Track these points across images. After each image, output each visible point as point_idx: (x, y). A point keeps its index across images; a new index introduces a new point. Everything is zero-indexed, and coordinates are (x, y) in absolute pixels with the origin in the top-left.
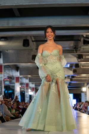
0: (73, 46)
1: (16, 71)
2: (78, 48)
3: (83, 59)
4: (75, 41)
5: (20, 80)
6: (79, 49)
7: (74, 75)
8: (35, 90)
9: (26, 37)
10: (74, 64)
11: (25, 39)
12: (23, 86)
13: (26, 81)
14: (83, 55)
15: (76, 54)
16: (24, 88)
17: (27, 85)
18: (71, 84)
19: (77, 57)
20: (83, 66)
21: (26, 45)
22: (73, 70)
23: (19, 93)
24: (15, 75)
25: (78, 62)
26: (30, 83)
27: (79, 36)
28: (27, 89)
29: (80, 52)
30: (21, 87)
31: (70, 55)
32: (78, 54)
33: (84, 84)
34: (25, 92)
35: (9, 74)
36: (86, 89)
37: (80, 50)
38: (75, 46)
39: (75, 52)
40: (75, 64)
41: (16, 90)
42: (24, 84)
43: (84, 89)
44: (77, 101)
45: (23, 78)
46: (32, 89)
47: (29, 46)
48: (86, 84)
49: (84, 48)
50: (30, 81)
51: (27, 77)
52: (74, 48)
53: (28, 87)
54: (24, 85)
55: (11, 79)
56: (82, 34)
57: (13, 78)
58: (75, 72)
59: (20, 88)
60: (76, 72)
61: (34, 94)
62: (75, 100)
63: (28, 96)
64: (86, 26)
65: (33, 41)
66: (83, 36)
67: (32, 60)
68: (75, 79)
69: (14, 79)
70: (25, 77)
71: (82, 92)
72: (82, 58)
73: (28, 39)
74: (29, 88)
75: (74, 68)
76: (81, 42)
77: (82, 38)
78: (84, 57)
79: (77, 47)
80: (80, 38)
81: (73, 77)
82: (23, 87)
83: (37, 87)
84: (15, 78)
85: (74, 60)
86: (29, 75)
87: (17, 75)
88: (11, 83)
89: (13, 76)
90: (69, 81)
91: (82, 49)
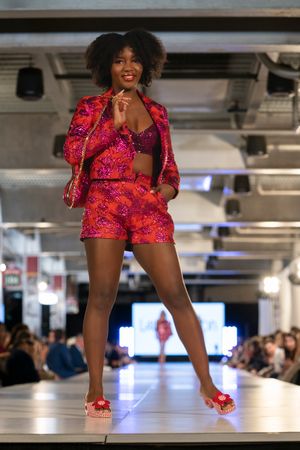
0: (225, 102)
2: (245, 111)
3: (266, 156)
4: (233, 81)
5: (3, 241)
6: (250, 112)
7: (231, 225)
8: (64, 284)
9: (30, 59)
10: (227, 176)
11: (27, 66)
12: (16, 268)
13: (26, 246)
14: (268, 141)
15: (240, 132)
16: (19, 276)
17: (33, 263)
18: (215, 263)
19: (242, 149)
20: (266, 188)
21: (31, 92)
22: (223, 201)
25: (248, 167)
26: (45, 255)
27: (251, 56)
28: (33, 281)
29: (253, 126)
30: (8, 272)
31: (212, 138)
32: (246, 133)
33: (270, 262)
34: (21, 292)
36: (281, 286)
37: (253, 119)
38: (237, 102)
39: (234, 125)
40: (232, 177)
42: (21, 259)
43: (270, 284)
44: (241, 334)
45: (14, 232)
46: (52, 281)
47: (44, 97)
48: (278, 264)
49: (270, 110)
50: (44, 248)
51: (33, 228)
52: (230, 111)
53: (36, 270)
56: (263, 51)
58: (235, 212)
59: (3, 273)
60: (238, 211)
61: (59, 300)
62: (233, 330)
63: (37, 310)
64: (280, 15)
65: (58, 77)
66: (265, 57)
67: (53, 157)
68: (234, 239)
70: (21, 230)
71: (260, 295)
72: (261, 153)
73: (37, 66)
74: (39, 275)
75: (229, 193)
76: (257, 85)
77: (263, 66)
78: (270, 148)
79: (241, 106)
80: (257, 65)
81: (224, 231)
82: (16, 272)
83: (72, 272)
85: (231, 160)
86: (43, 221)
90: (207, 247)
91: (263, 112)
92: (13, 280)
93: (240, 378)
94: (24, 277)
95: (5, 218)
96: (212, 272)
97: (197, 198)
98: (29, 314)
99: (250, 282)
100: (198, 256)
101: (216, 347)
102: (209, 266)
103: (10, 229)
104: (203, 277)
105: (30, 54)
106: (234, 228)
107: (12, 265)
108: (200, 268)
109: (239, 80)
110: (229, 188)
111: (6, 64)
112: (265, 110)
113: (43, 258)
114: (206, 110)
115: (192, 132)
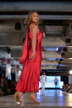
0: (62, 31)
1: (8, 53)
2: (66, 33)
3: (71, 43)
4: (64, 26)
5: (11, 62)
6: (67, 33)
7: (63, 59)
9: (18, 21)
10: (62, 47)
11: (17, 22)
12: (14, 68)
13: (16, 63)
14: (71, 40)
16: (15, 70)
17: (18, 66)
18: (59, 67)
19: (65, 41)
20: (71, 50)
21: (18, 28)
22: (61, 53)
23: (10, 74)
24: (7, 57)
25: (67, 46)
26: (21, 65)
27: (68, 21)
28: (18, 71)
29: (68, 36)
30: (12, 69)
31: (59, 39)
32: (66, 38)
33: (71, 67)
34: (15, 73)
35: (1, 56)
37: (68, 35)
38: (64, 31)
39: (64, 36)
41: (7, 71)
42: (15, 66)
43: (71, 72)
44: (64, 83)
45: (14, 60)
47: (21, 29)
51: (18, 59)
54: (15, 67)
55: (2, 61)
56: (71, 19)
58: (63, 56)
60: (64, 55)
62: (62, 83)
65: (24, 25)
66: (71, 21)
67: (23, 43)
68: (63, 62)
69: (5, 61)
70: (15, 59)
71: (69, 74)
72: (70, 42)
73: (20, 22)
74: (19, 69)
75: (62, 51)
76: (69, 27)
77: (71, 23)
80: (69, 23)
81: (61, 60)
82: (14, 69)
84: (7, 60)
85: (63, 44)
87: (9, 57)
88: (2, 65)
89: (4, 58)
90: (57, 64)
91: (70, 33)
92: (13, 70)
94: (16, 70)
95: (12, 56)
96: (58, 69)
97: (55, 52)
98: (17, 78)
99: (67, 71)
100: (55, 66)
101: (59, 86)
103: (13, 59)
104: (56, 70)
107: (13, 67)
108: (55, 68)
110: (62, 50)
111: (13, 22)
114: (57, 33)
115: (54, 37)
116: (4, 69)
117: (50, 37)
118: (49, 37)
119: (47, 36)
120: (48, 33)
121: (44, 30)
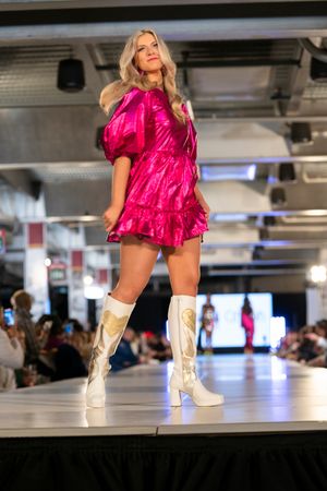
0: (268, 89)
1: (30, 199)
2: (288, 97)
3: (311, 143)
4: (275, 67)
5: (47, 236)
6: (293, 99)
7: (276, 214)
8: (109, 278)
9: (71, 50)
10: (271, 164)
11: (67, 58)
12: (61, 263)
13: (71, 241)
14: (312, 128)
15: (283, 120)
16: (64, 271)
17: (78, 257)
18: (261, 253)
19: (286, 136)
20: (311, 175)
21: (71, 84)
22: (268, 190)
23: (45, 290)
24: (26, 217)
25: (292, 155)
26: (90, 248)
27: (293, 41)
28: (78, 275)
29: (297, 113)
30: (53, 267)
31: (255, 127)
32: (290, 120)
33: (317, 251)
34: (66, 287)
37: (297, 106)
38: (280, 89)
39: (277, 112)
40: (277, 166)
41: (31, 280)
42: (66, 254)
43: (317, 274)
44: (289, 324)
45: (59, 227)
46: (97, 274)
47: (85, 88)
48: (324, 253)
49: (314, 96)
50: (89, 241)
51: (77, 222)
53: (81, 264)
54: (63, 259)
55: (8, 234)
56: (306, 36)
57: (16, 229)
58: (280, 201)
59: (48, 268)
60: (284, 199)
62: (281, 320)
63: (83, 305)
65: (99, 68)
66: (307, 41)
67: (95, 150)
68: (280, 229)
69: (20, 232)
70: (65, 224)
71: (308, 284)
72: (305, 140)
73: (78, 57)
74: (84, 269)
75: (274, 182)
76: (300, 71)
77: (306, 52)
78: (315, 134)
79: (284, 93)
80: (300, 50)
81: (269, 220)
82: (61, 267)
84: (26, 230)
85: (275, 148)
86: (87, 214)
87: (34, 217)
88: (8, 251)
89: (16, 219)
90: (253, 238)
91: (306, 99)
92: (58, 275)
93: (289, 369)
94: (69, 272)
95: (49, 212)
96: (258, 262)
97: (242, 187)
98: (75, 309)
99: (296, 271)
100: (244, 247)
101: (265, 338)
102: (255, 256)
103: (54, 223)
104: (249, 267)
105: (69, 45)
106: (280, 217)
107: (56, 260)
108: (246, 258)
109: (281, 66)
110: (274, 176)
111: (46, 57)
112: (308, 96)
113: (88, 252)
114: (249, 98)
115: (236, 120)
116: (18, 272)
117: (218, 117)
118: (210, 117)
119: (203, 117)
120: (210, 99)
121: (187, 90)
